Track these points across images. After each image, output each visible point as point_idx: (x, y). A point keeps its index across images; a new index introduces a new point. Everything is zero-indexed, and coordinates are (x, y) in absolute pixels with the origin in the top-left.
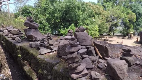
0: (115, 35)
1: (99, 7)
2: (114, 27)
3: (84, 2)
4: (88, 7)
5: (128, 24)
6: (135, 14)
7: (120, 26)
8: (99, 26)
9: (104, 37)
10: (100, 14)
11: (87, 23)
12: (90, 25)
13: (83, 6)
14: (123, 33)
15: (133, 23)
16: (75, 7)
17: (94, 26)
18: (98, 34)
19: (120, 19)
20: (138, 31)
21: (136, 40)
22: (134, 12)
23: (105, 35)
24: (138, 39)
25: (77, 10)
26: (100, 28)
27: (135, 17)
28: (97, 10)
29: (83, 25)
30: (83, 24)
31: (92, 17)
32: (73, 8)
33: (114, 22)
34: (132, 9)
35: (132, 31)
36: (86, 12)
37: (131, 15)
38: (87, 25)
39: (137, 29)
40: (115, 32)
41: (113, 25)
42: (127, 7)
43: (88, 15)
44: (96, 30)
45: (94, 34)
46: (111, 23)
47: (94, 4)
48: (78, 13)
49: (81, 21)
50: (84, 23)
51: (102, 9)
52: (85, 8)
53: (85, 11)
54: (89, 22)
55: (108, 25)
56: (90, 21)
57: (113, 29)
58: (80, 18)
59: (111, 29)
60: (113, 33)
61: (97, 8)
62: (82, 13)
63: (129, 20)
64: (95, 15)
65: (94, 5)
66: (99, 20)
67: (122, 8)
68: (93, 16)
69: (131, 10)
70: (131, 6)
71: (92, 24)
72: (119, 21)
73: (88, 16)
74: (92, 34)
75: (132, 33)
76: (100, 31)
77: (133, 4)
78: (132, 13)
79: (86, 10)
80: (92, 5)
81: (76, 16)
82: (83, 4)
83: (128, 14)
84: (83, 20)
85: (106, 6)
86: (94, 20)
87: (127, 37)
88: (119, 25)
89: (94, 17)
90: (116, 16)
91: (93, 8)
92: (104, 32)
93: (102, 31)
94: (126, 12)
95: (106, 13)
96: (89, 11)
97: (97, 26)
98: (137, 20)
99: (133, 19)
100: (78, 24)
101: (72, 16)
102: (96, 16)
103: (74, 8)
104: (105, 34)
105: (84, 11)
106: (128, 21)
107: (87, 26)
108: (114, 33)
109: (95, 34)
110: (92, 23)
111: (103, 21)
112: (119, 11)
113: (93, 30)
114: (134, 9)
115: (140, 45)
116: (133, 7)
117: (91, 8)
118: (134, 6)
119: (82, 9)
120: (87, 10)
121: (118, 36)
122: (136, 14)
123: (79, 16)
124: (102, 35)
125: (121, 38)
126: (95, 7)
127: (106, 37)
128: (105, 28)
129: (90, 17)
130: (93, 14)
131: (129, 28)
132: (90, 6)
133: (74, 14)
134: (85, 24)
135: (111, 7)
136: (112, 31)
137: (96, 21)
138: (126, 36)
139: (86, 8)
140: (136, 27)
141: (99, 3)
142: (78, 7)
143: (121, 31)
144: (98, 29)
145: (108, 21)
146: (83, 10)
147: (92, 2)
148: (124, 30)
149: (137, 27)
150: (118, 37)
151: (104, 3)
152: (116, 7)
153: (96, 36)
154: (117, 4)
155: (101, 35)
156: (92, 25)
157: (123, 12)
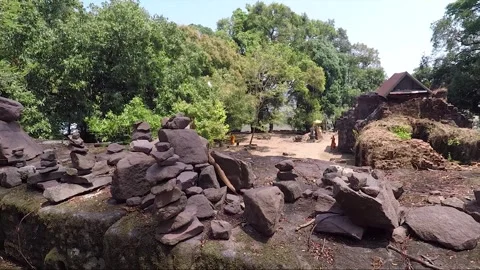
0: (276, 132)
1: (221, 42)
2: (271, 108)
3: (174, 25)
4: (188, 40)
5: (307, 98)
6: (321, 69)
7: (286, 103)
8: (227, 103)
9: (243, 140)
10: (227, 66)
11: (188, 95)
12: (198, 100)
13: (173, 38)
14: (297, 125)
15: (321, 95)
16: (141, 40)
17: (209, 103)
18: (225, 129)
19: (285, 83)
20: (334, 117)
21: (330, 144)
22: (319, 62)
23: (247, 133)
24: (333, 140)
25: (149, 49)
26: (231, 111)
27: (323, 78)
28: (217, 54)
29: (175, 101)
30: (174, 98)
31: (204, 74)
32: (135, 41)
33: (270, 92)
34: (314, 54)
35: (318, 118)
36: (182, 59)
37: (314, 71)
38: (188, 99)
39: (330, 113)
40: (275, 121)
41: (266, 100)
42: (302, 49)
43: (188, 67)
44: (219, 118)
45: (212, 132)
46: (261, 94)
47: (207, 31)
48: (156, 61)
49: (166, 87)
50: (177, 95)
51: (231, 50)
52: (177, 44)
53: (179, 54)
54: (193, 92)
55: (253, 101)
56: (197, 86)
57: (269, 114)
58: (162, 75)
59: (263, 114)
60: (268, 126)
61: (218, 45)
62: (167, 60)
63: (309, 87)
64: (213, 69)
65: (207, 36)
66: (224, 84)
67: (289, 51)
68: (207, 72)
69: (312, 58)
70: (310, 47)
71: (205, 97)
72: (284, 89)
73: (190, 71)
74: (207, 129)
75: (318, 125)
76: (230, 120)
77: (315, 41)
78: (315, 67)
79: (181, 50)
80: (199, 35)
81: (147, 69)
82: (171, 30)
83: (304, 68)
84: (174, 85)
85: (245, 42)
86: (209, 83)
87: (307, 135)
88: (285, 100)
89: (211, 75)
90: (274, 73)
91: (205, 47)
92: (244, 123)
93: (236, 118)
94: (299, 63)
95: (245, 63)
96: (194, 54)
97: (220, 104)
98: (328, 86)
99: (319, 83)
100: (156, 96)
101: (134, 68)
102: (216, 73)
103: (139, 43)
104: (246, 128)
105: (175, 53)
106: (307, 90)
107: (188, 105)
108: (271, 126)
109: (215, 131)
110: (204, 94)
111: (237, 89)
112: (280, 59)
113: (209, 118)
114: (317, 56)
115: (340, 156)
116: (315, 50)
117: (199, 45)
118: (319, 48)
119: (167, 49)
120: (185, 51)
121: (284, 133)
122: (325, 69)
123: (158, 70)
124: (239, 132)
125: (292, 138)
126: (210, 44)
127: (249, 137)
128: (246, 112)
129: (195, 74)
130: (204, 65)
131: (309, 109)
132: (194, 38)
133: (141, 63)
134: (180, 99)
135: (259, 47)
136: (266, 120)
137: (216, 89)
138: (304, 133)
139: (183, 46)
140: (327, 106)
141: (222, 31)
142: (153, 39)
143: (290, 119)
144: (223, 113)
145: (253, 89)
146: (173, 50)
147: (199, 26)
148: (297, 116)
149: (330, 105)
150: (282, 137)
151: (237, 32)
152: (273, 47)
153: (220, 137)
154: (273, 39)
155: (235, 131)
156: (204, 102)
157: (291, 62)
